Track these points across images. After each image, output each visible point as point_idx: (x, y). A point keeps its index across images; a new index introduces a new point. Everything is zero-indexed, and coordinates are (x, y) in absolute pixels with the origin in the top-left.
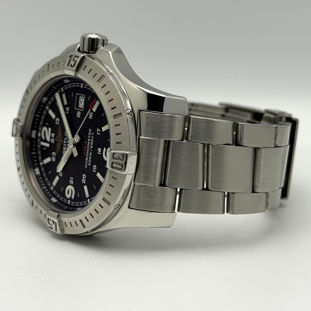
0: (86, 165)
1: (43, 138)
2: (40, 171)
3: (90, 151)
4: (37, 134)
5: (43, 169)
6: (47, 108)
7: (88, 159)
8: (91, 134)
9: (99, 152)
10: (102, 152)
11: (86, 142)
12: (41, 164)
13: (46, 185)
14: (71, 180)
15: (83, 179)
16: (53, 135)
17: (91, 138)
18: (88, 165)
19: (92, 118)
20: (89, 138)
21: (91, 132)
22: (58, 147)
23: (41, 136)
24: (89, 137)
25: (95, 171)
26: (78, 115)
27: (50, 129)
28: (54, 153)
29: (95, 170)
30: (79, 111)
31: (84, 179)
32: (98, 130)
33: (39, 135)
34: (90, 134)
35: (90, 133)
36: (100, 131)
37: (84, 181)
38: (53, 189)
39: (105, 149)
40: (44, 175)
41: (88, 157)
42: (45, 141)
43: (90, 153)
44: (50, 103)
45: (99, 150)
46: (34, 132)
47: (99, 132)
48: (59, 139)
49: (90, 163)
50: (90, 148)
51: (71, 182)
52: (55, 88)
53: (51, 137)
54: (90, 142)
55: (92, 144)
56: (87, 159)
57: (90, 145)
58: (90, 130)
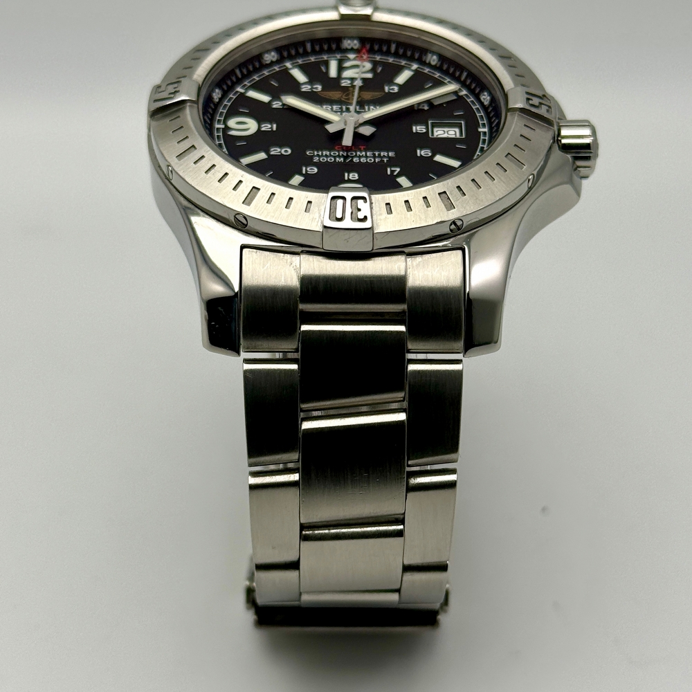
0: (314, 153)
1: (347, 64)
2: (272, 63)
3: (345, 157)
4: (352, 50)
5: (277, 68)
6: (415, 66)
7: (327, 156)
8: (384, 157)
9: (348, 176)
10: (349, 181)
11: (362, 147)
12: (288, 65)
13: (245, 77)
14: (270, 126)
15: (279, 150)
16: (359, 83)
17: (374, 156)
18: (314, 156)
19: (419, 155)
21: (388, 157)
22: (336, 95)
23: (349, 59)
24: (377, 153)
25: (304, 172)
26: (418, 127)
27: (370, 76)
28: (319, 88)
29: (306, 171)
30: (427, 128)
31: (280, 152)
32: (395, 171)
33: (352, 56)
34: (383, 154)
35: (386, 154)
36: (395, 174)
37: (275, 151)
38: (237, 92)
40: (266, 73)
41: (331, 156)
42: (341, 69)
43: (342, 159)
44: (427, 70)
45: (354, 176)
46: (355, 44)
47: (392, 172)
49: (319, 160)
50: (353, 157)
51: (266, 127)
52: (463, 78)
53: (352, 79)
54: (366, 157)
55: (363, 160)
56: (326, 153)
57: (360, 157)
58: (391, 154)
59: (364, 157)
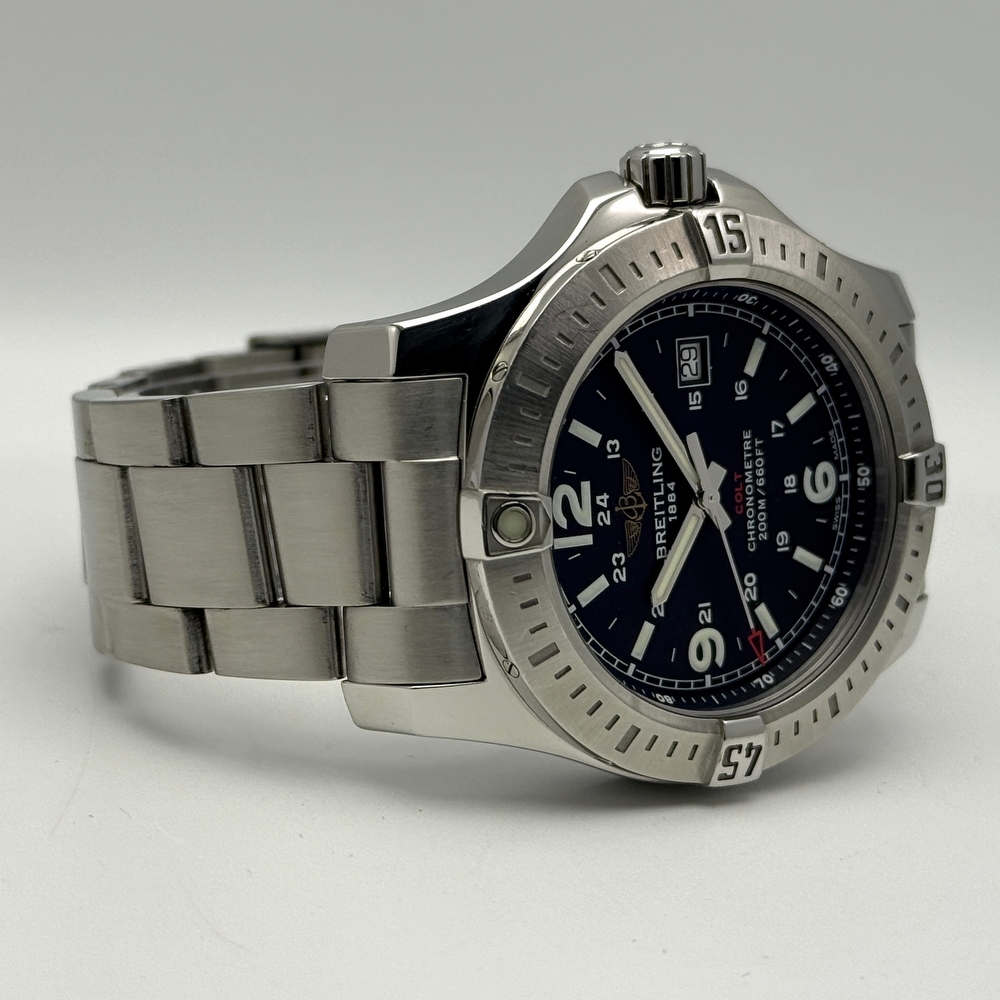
0: (751, 542)
1: (563, 522)
3: (757, 496)
7: (757, 523)
8: (753, 444)
9: (790, 488)
10: (800, 485)
11: (737, 477)
14: (702, 612)
16: (603, 500)
17: (754, 458)
18: (757, 541)
19: (745, 398)
20: (749, 459)
21: (752, 439)
22: (634, 527)
24: (746, 455)
25: (787, 549)
26: (691, 403)
27: (586, 486)
28: (619, 556)
29: (785, 546)
30: (693, 390)
31: (752, 588)
32: (776, 426)
34: (747, 446)
35: (747, 443)
36: (782, 426)
37: (750, 595)
38: (635, 673)
39: (808, 473)
41: (755, 518)
43: (760, 502)
45: (790, 481)
47: (778, 430)
48: (631, 502)
49: (763, 532)
50: (756, 487)
51: (706, 616)
53: (596, 509)
54: (755, 468)
55: (760, 473)
56: (750, 525)
57: (755, 477)
58: (747, 435)
59: (755, 472)
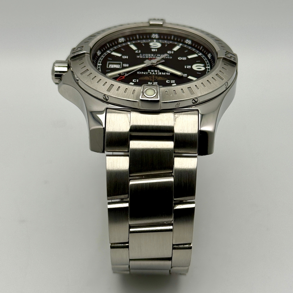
3: (156, 56)
14: (187, 67)
15: (183, 59)
17: (145, 56)
21: (139, 56)
24: (144, 57)
35: (140, 57)
36: (137, 51)
43: (158, 56)
47: (138, 51)
50: (153, 56)
51: (189, 67)
54: (148, 56)
55: (150, 55)
57: (151, 56)
58: (138, 57)
